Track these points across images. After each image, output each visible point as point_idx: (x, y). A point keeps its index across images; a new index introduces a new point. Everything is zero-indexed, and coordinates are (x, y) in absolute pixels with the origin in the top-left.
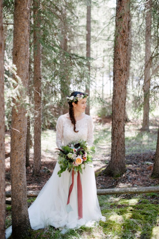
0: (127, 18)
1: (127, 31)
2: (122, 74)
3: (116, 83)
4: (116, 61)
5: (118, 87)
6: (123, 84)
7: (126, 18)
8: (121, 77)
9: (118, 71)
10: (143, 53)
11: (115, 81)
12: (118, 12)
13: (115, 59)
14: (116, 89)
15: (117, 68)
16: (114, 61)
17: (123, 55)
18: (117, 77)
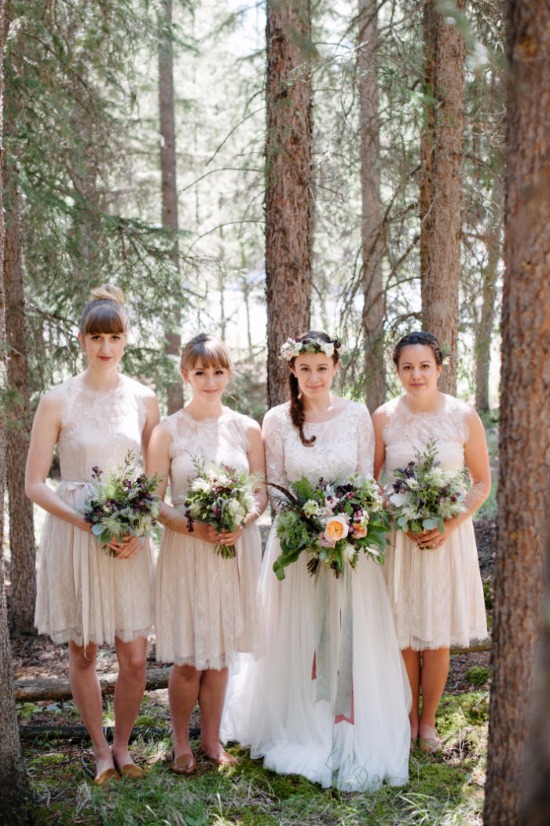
0: (304, 97)
1: (304, 137)
2: (297, 278)
3: (275, 308)
4: (275, 235)
5: (286, 321)
6: (299, 312)
7: (301, 97)
8: (292, 290)
9: (282, 269)
10: (356, 205)
11: (274, 304)
12: (274, 76)
13: (271, 231)
14: (278, 329)
15: (279, 260)
16: (267, 237)
17: (296, 217)
18: (281, 288)
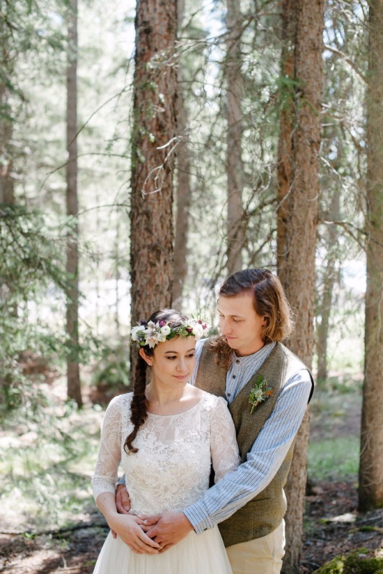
0: (169, 86)
1: (169, 125)
2: (159, 260)
3: (138, 288)
4: (139, 218)
5: (148, 301)
6: (161, 293)
7: (167, 86)
8: (154, 271)
9: (145, 251)
11: (137, 284)
13: (136, 214)
14: (140, 309)
15: (142, 242)
16: (132, 220)
17: (159, 200)
18: (144, 269)
